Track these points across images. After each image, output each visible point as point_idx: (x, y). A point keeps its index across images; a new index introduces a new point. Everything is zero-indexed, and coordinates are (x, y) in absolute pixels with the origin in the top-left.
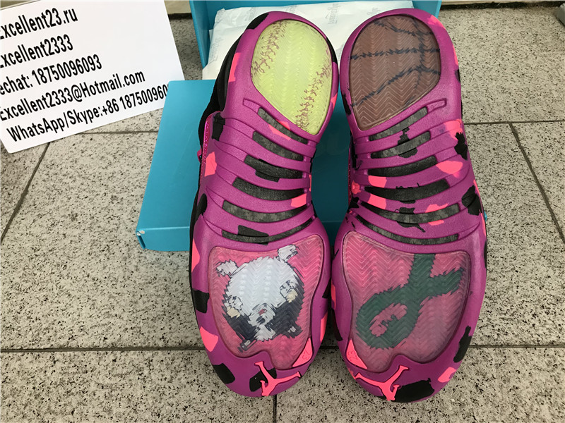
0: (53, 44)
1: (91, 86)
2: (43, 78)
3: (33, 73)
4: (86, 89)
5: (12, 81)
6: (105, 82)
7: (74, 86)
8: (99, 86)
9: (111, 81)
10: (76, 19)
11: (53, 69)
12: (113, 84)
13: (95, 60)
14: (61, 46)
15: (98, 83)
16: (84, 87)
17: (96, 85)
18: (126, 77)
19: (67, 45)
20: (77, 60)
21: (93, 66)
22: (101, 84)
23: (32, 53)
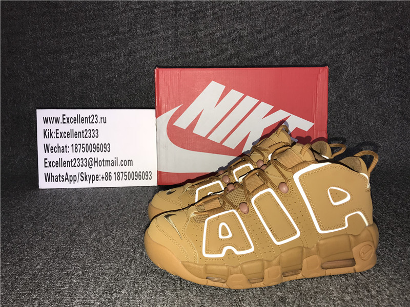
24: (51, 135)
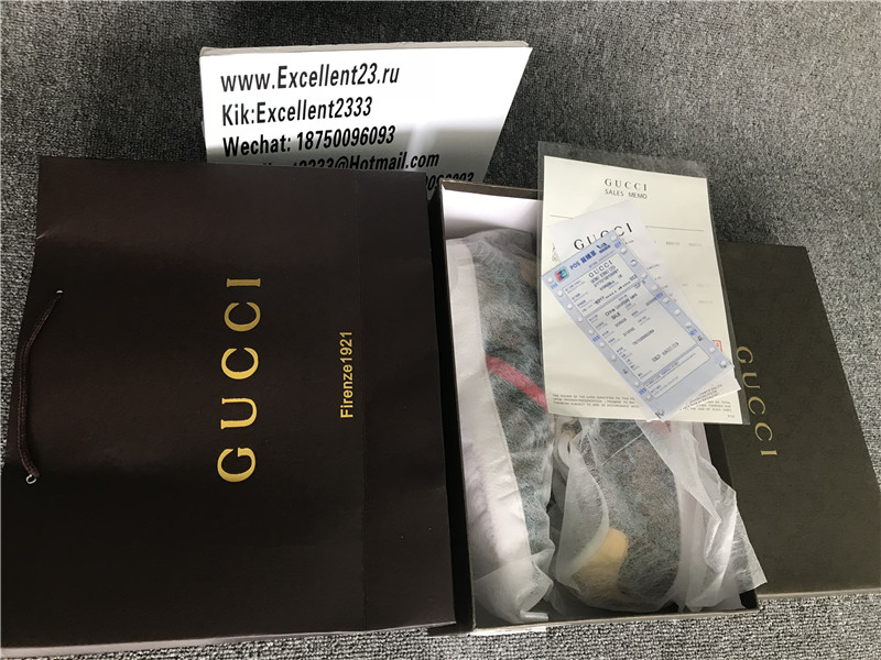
0: (346, 105)
1: (365, 161)
2: (309, 144)
3: (300, 135)
4: (357, 164)
5: (266, 141)
6: (386, 160)
7: (344, 157)
8: (375, 163)
9: (395, 159)
10: (395, 81)
11: (329, 134)
12: (394, 163)
13: (388, 132)
14: (355, 108)
15: (376, 159)
16: (355, 160)
17: (372, 160)
18: (416, 157)
19: (364, 108)
20: (367, 129)
21: (381, 139)
22: (378, 161)
23: (312, 112)
24: (244, 116)
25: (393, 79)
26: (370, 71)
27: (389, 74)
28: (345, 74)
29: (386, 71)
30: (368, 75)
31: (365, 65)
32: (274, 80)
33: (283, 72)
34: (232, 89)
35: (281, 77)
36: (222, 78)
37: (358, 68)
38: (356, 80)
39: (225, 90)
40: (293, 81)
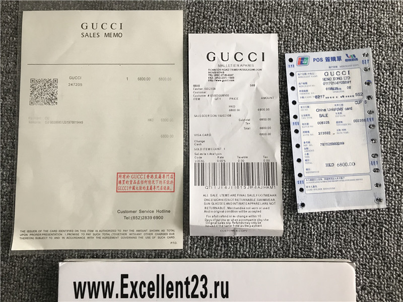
25: (225, 293)
26: (201, 284)
27: (219, 288)
28: (179, 286)
29: (216, 284)
30: (200, 289)
31: (195, 277)
32: (117, 289)
33: (126, 281)
34: (82, 297)
35: (124, 286)
36: (75, 283)
37: (190, 280)
38: (190, 294)
39: (77, 297)
40: (134, 291)
